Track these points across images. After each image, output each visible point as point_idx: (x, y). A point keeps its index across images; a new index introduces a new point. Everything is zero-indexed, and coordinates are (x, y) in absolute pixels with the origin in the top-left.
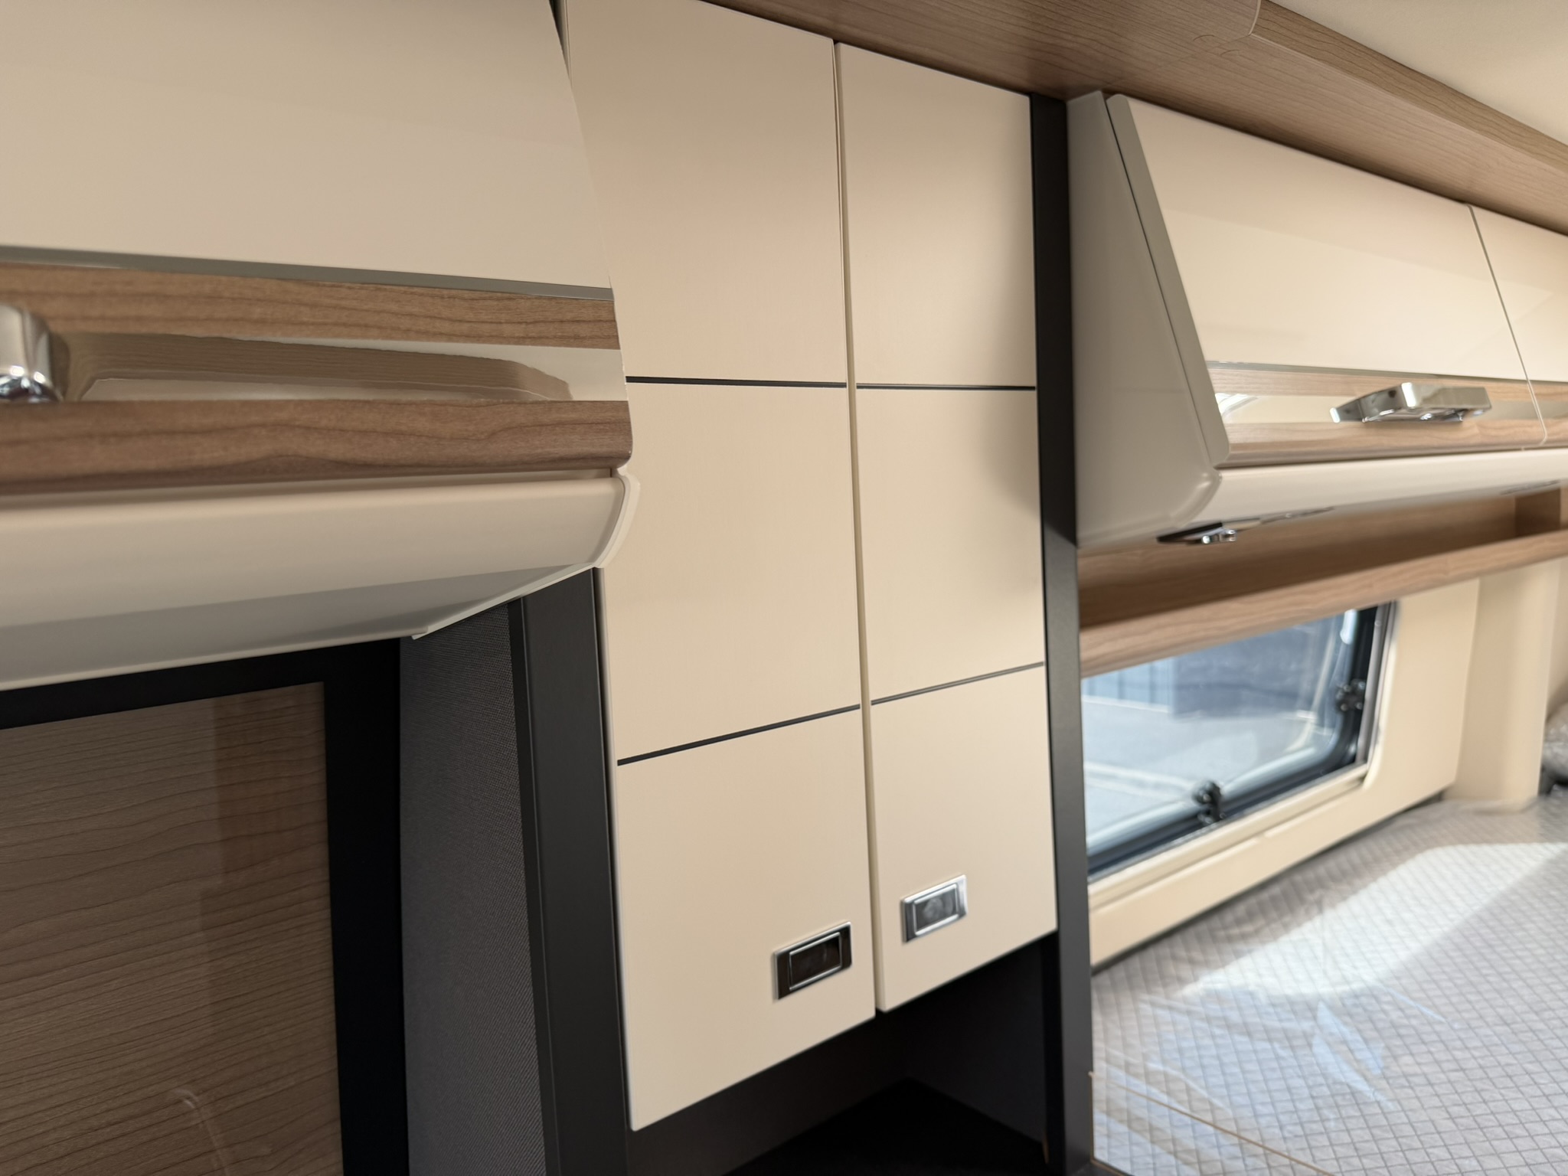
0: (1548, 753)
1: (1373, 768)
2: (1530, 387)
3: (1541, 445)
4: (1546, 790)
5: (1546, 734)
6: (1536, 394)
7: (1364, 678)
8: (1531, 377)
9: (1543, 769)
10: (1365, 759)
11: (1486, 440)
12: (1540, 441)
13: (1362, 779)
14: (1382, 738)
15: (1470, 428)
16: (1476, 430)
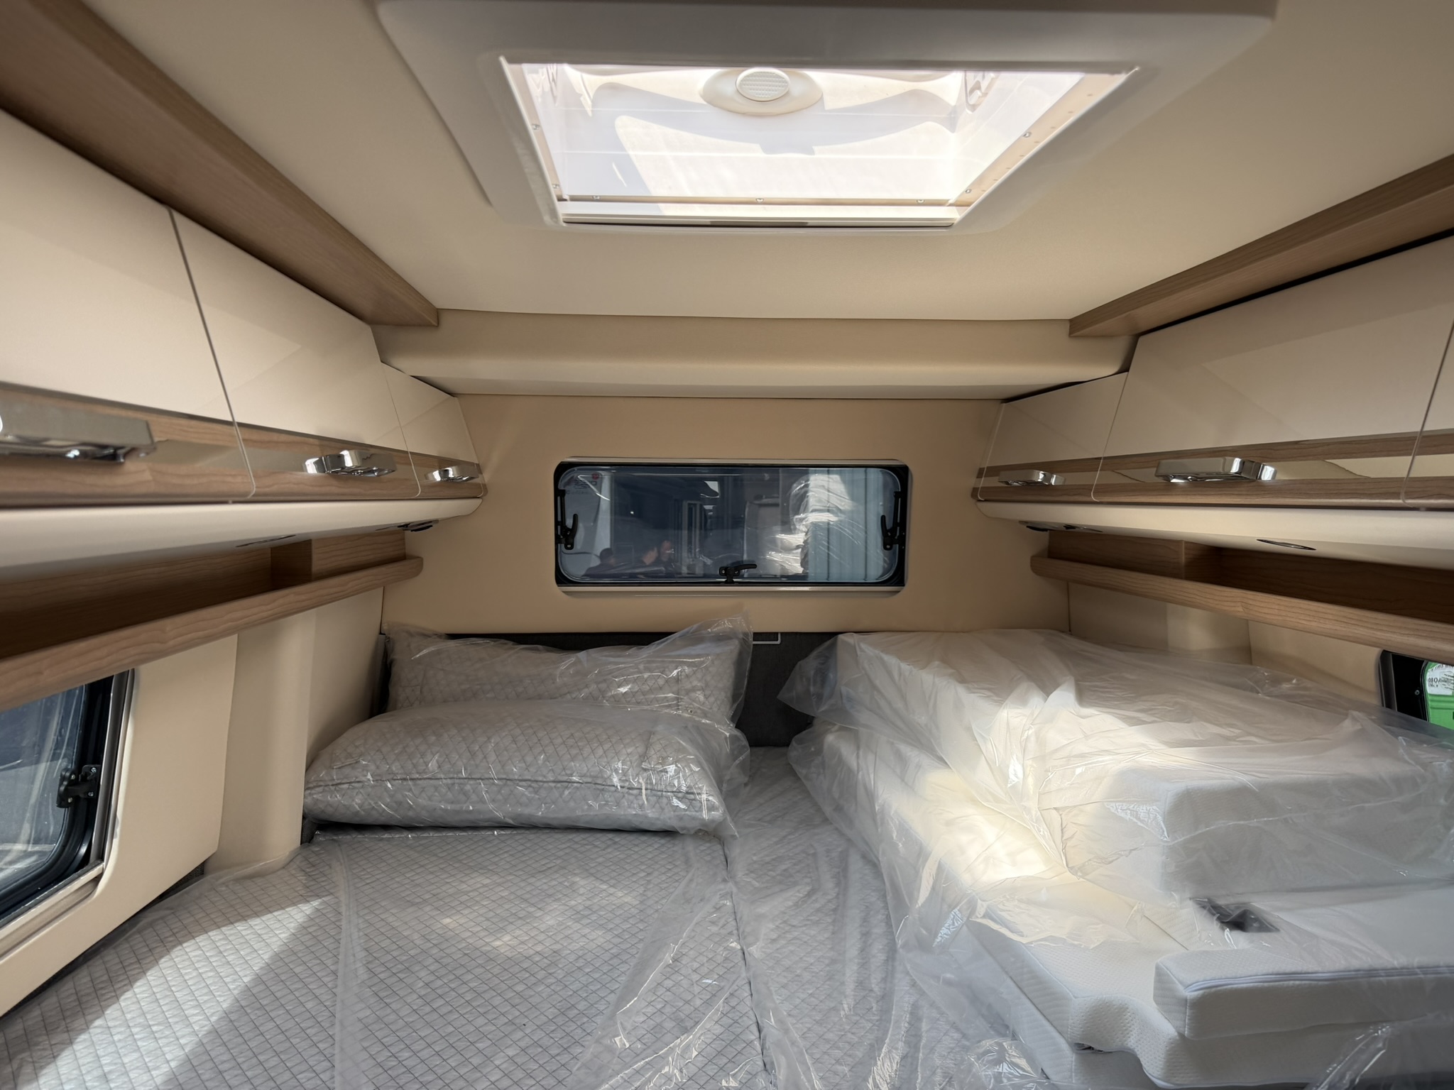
0: (309, 800)
1: (110, 866)
2: (237, 431)
3: (249, 497)
4: (307, 838)
5: (307, 782)
6: (244, 440)
7: (98, 761)
8: (238, 419)
9: (304, 818)
10: (101, 857)
11: (163, 490)
12: (246, 494)
13: (97, 879)
14: (118, 830)
15: (135, 473)
16: (147, 476)
